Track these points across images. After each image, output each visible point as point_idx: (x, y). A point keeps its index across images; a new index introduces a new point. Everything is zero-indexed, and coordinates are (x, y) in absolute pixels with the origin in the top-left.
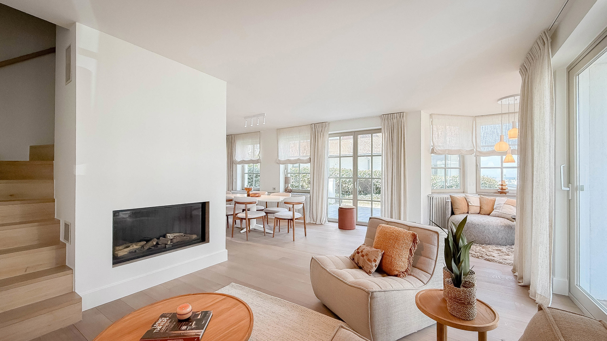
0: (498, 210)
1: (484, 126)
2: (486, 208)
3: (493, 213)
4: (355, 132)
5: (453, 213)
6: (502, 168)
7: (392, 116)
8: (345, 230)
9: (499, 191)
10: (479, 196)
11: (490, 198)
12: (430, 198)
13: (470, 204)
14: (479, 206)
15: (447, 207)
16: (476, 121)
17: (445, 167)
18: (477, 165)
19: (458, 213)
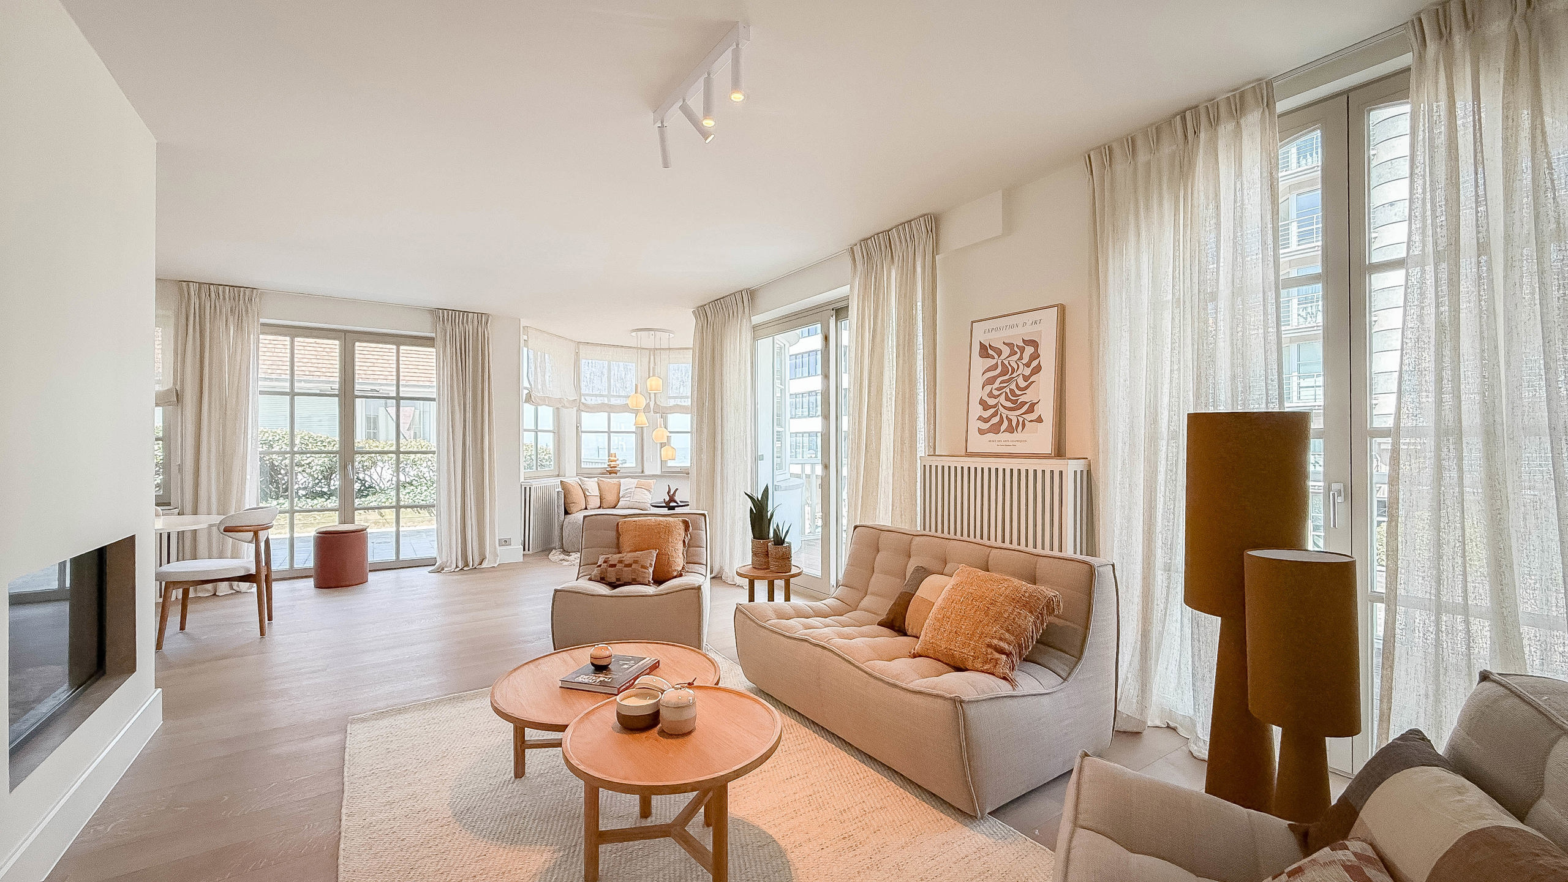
0: (628, 499)
1: (590, 361)
2: (610, 498)
3: (620, 503)
4: (345, 332)
5: (566, 513)
6: (609, 432)
7: (463, 316)
8: (350, 588)
9: (607, 469)
10: (596, 479)
11: (612, 481)
12: (525, 488)
13: (588, 494)
14: (599, 495)
15: (558, 502)
16: (579, 350)
17: (537, 428)
18: (577, 427)
19: (576, 510)
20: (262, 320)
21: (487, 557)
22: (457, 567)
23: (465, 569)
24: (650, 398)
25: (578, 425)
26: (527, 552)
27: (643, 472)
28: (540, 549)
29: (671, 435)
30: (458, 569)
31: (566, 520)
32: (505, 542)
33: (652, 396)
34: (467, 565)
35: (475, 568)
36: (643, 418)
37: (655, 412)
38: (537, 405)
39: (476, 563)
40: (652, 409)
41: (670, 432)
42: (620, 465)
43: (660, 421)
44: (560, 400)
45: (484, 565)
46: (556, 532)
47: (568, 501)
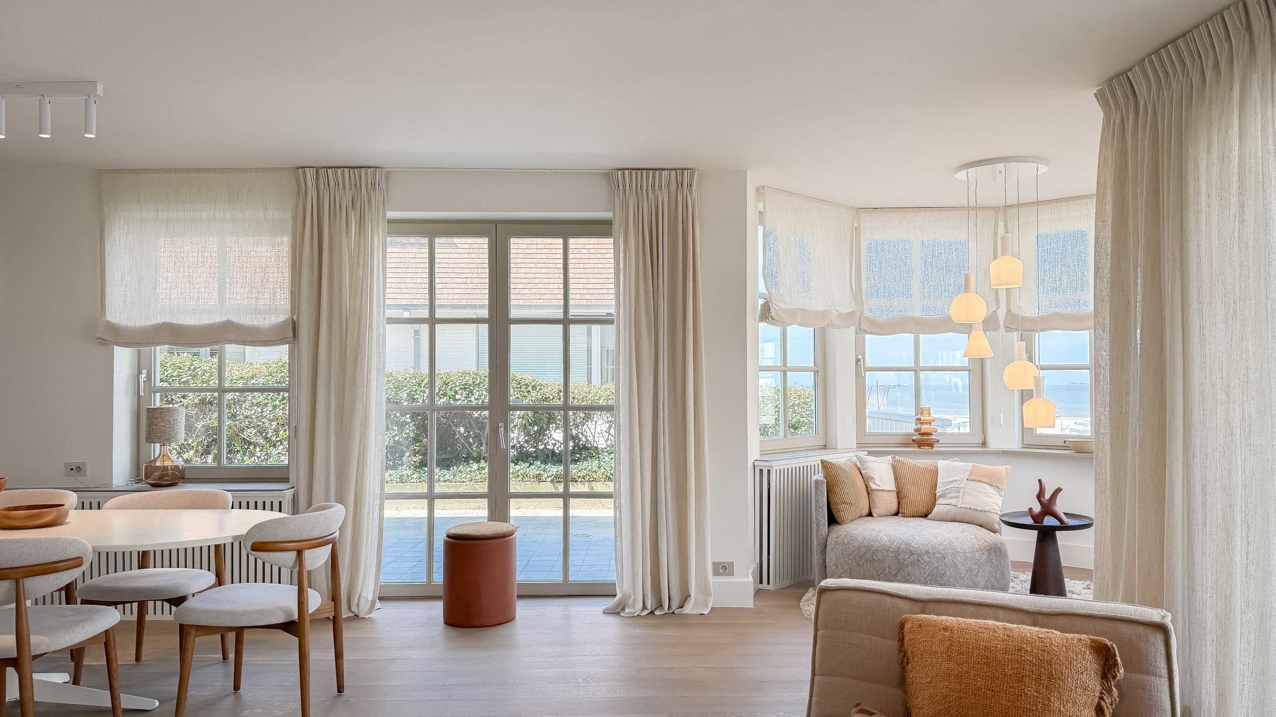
0: (953, 501)
2: (917, 496)
3: (937, 509)
4: (496, 223)
5: (833, 520)
6: (916, 370)
7: (654, 177)
9: (914, 438)
10: (889, 458)
11: (920, 461)
12: (761, 471)
13: (874, 487)
14: (894, 489)
15: (817, 501)
16: (859, 224)
17: (785, 365)
18: (858, 361)
19: (850, 517)
20: (391, 214)
21: (693, 595)
22: (644, 607)
23: (657, 613)
24: (997, 301)
25: (860, 357)
26: (764, 585)
27: (984, 444)
28: (788, 583)
29: (1043, 373)
30: (646, 612)
31: (833, 536)
32: (724, 569)
33: (1002, 296)
34: (660, 606)
35: (673, 613)
36: (982, 344)
37: (1008, 329)
38: (784, 325)
39: (675, 603)
40: (1002, 323)
41: (1043, 368)
42: (939, 431)
43: (1019, 347)
44: (824, 314)
45: (688, 609)
46: (816, 557)
47: (835, 499)
